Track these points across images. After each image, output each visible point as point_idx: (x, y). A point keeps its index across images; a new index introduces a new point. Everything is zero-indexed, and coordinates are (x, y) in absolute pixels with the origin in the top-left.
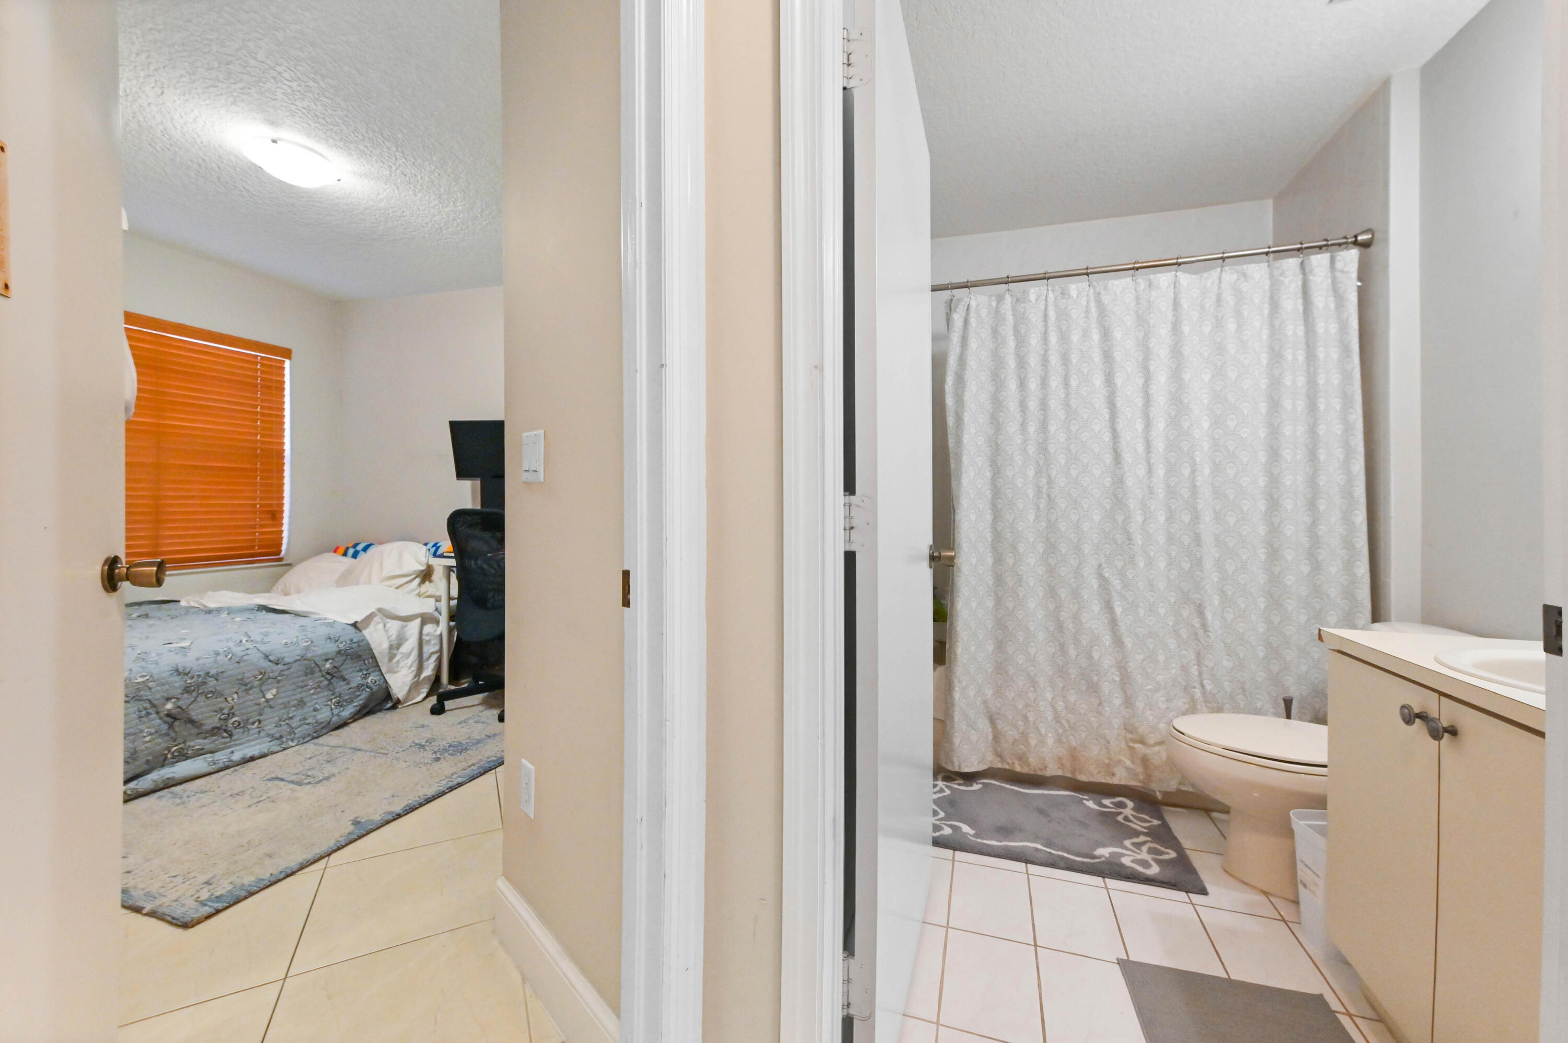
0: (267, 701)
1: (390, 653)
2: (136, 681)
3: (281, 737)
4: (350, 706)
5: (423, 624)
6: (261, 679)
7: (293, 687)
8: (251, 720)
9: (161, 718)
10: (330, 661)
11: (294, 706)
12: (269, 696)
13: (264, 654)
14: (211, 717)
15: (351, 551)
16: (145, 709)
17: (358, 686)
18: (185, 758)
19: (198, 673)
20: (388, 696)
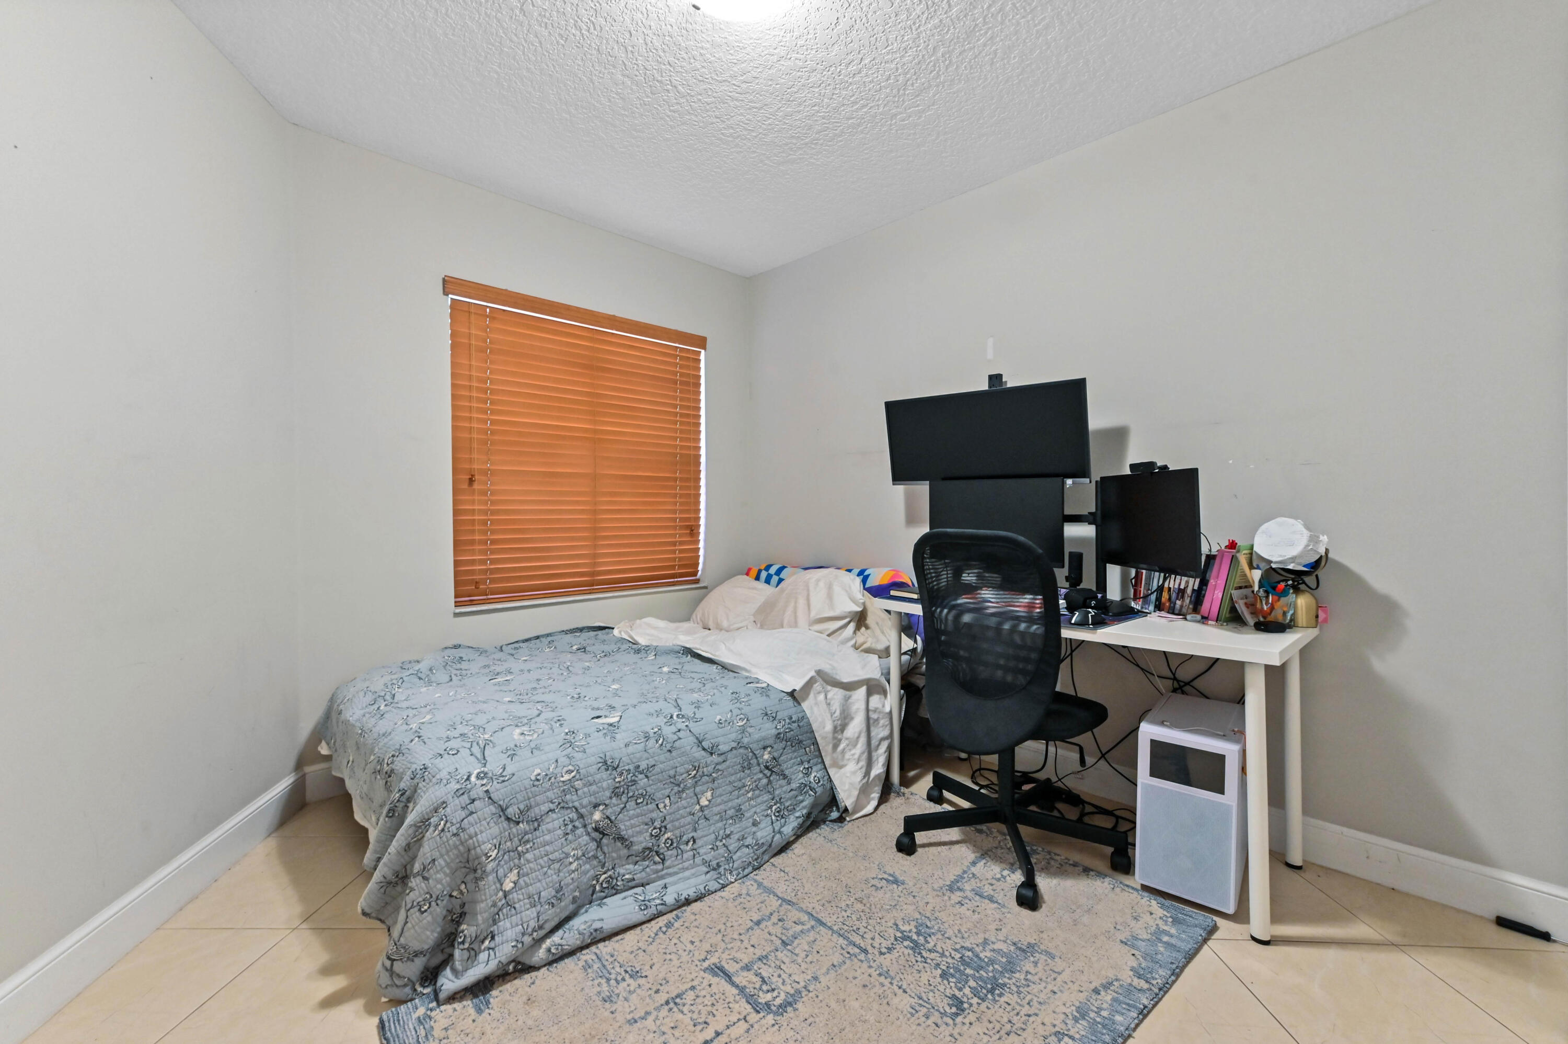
0: (702, 809)
1: (834, 738)
2: (562, 779)
3: (718, 865)
4: (792, 818)
5: (869, 694)
6: (694, 777)
7: (729, 788)
8: (685, 838)
9: (588, 834)
10: (769, 749)
11: (731, 818)
12: (704, 802)
13: (697, 738)
14: (640, 833)
15: (764, 575)
16: (572, 821)
17: (799, 787)
18: (614, 892)
19: (627, 768)
20: (833, 801)
